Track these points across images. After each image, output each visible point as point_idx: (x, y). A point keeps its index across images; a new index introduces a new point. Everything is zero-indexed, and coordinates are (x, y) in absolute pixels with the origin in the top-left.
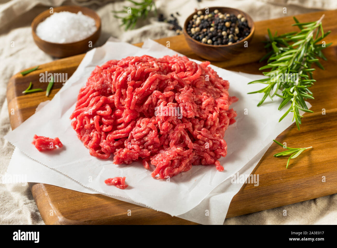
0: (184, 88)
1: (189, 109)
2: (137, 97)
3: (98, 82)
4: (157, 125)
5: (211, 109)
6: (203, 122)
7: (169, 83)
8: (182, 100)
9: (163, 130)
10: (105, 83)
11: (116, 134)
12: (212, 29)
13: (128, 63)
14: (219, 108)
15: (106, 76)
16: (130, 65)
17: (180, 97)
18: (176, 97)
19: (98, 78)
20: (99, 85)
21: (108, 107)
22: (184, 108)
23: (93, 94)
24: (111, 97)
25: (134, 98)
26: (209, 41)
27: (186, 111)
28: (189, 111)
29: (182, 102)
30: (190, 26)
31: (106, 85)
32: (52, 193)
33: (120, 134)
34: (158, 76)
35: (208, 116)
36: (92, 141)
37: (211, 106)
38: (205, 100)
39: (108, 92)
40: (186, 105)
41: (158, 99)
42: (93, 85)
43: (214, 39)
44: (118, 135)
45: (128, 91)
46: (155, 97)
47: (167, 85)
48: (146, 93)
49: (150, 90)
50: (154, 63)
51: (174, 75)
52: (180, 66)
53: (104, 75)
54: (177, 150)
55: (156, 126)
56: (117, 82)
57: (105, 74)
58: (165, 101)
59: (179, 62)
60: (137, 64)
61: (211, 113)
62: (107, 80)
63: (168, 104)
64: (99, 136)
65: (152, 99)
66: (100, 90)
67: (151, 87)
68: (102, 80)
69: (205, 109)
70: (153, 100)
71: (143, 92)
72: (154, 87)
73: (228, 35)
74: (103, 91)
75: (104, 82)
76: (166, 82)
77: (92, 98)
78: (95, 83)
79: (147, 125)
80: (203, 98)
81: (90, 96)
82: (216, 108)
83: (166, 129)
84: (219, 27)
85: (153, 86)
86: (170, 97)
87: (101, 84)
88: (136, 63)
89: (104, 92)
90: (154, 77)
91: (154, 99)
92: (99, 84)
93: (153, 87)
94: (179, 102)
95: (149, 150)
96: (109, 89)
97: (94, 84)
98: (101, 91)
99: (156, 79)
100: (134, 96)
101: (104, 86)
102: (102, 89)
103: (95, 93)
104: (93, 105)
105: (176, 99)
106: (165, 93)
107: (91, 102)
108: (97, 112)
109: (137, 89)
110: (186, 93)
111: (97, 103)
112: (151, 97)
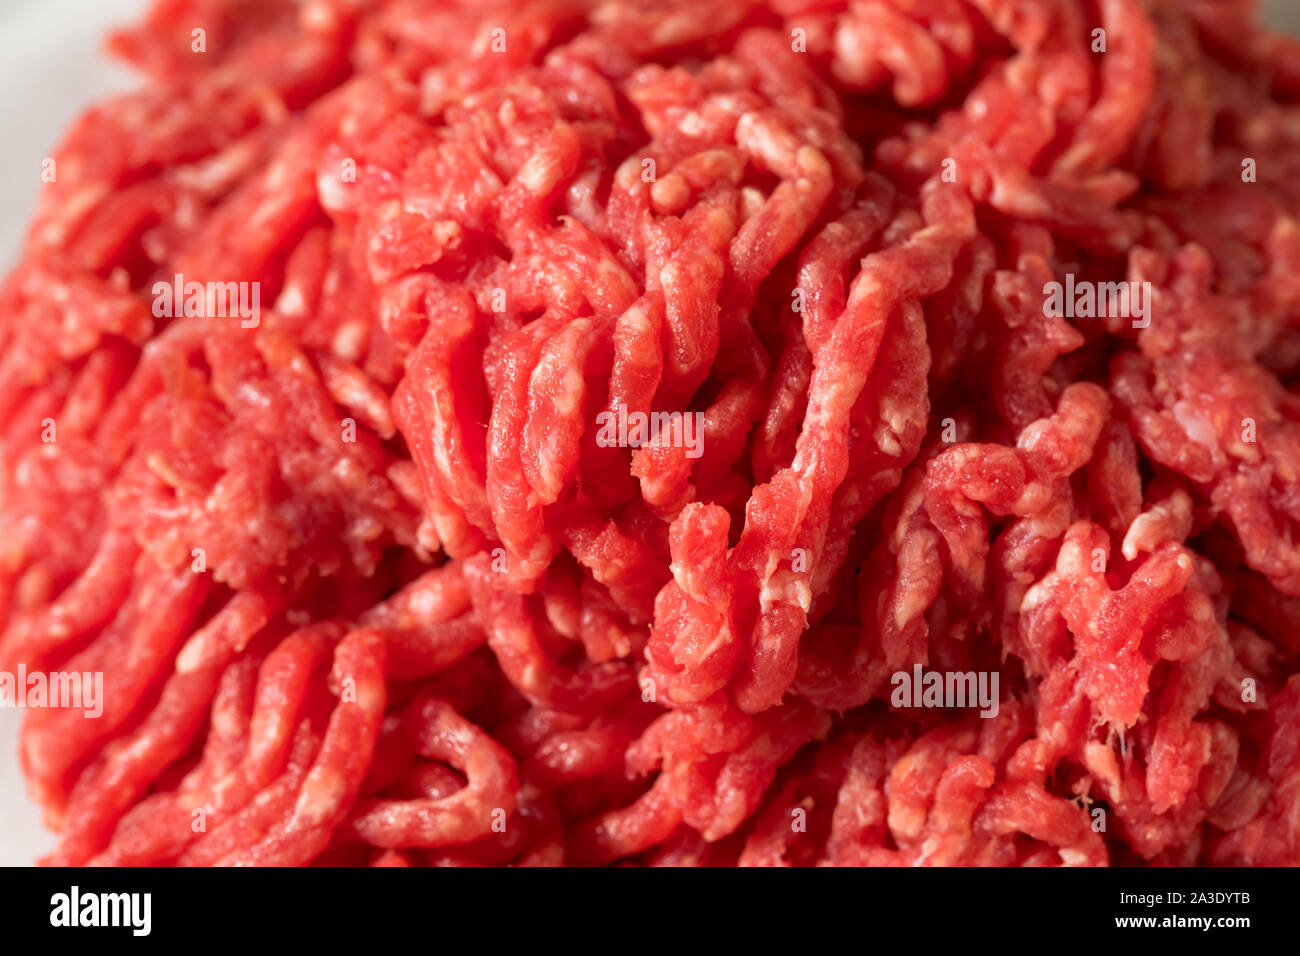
0: (1135, 280)
3: (220, 497)
4: (1082, 787)
7: (1014, 300)
9: (1169, 815)
10: (305, 478)
13: (489, 214)
15: (283, 407)
16: (518, 233)
18: (1149, 423)
19: (193, 444)
20: (253, 526)
21: (456, 737)
23: (221, 636)
24: (425, 601)
25: (777, 605)
29: (1233, 463)
31: (320, 497)
34: (899, 282)
39: (365, 563)
41: (997, 525)
42: (173, 534)
45: (692, 561)
46: (969, 511)
48: (855, 508)
49: (886, 460)
50: (729, 124)
51: (989, 188)
52: (925, 27)
53: (251, 393)
55: (1081, 804)
56: (504, 477)
57: (247, 377)
62: (313, 444)
63: (1129, 550)
65: (942, 547)
66: (272, 570)
67: (878, 422)
68: (251, 461)
70: (960, 554)
72: (915, 416)
74: (314, 570)
75: (287, 469)
76: (974, 294)
77: (214, 674)
78: (183, 510)
79: (979, 811)
81: (192, 657)
83: (1195, 797)
85: (899, 408)
86: (1100, 449)
87: (263, 508)
88: (581, 193)
89: (330, 578)
90: (867, 305)
91: (964, 536)
92: (243, 515)
93: (908, 414)
94: (1204, 471)
96: (364, 529)
97: (183, 521)
98: (290, 581)
99: (894, 323)
100: (766, 595)
101: (308, 521)
102: (293, 555)
103: (234, 622)
104: (279, 764)
105: (1160, 449)
106: (1032, 437)
107: (224, 721)
108: (360, 825)
109: (769, 503)
110: (1184, 327)
111: (320, 730)
112: (923, 521)
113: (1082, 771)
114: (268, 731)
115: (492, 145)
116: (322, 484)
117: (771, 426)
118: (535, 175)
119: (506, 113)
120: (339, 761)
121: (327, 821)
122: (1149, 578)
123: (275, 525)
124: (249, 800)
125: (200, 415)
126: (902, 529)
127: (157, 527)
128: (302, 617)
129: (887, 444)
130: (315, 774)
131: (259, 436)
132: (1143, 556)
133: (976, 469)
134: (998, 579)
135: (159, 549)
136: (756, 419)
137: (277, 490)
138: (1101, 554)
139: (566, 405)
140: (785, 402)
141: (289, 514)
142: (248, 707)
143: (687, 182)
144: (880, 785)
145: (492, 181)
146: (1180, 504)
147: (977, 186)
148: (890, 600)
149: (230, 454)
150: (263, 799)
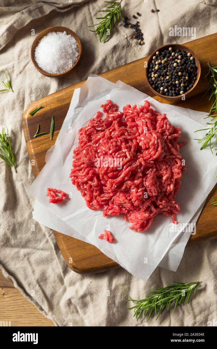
0: (149, 171)
1: (154, 192)
2: (116, 186)
3: (86, 159)
4: (131, 201)
5: (169, 182)
6: (163, 194)
7: (139, 172)
8: (148, 186)
9: (136, 204)
10: (92, 160)
11: (103, 197)
12: (167, 77)
13: (107, 152)
14: (174, 180)
15: (92, 155)
16: (108, 155)
17: (147, 182)
18: (144, 183)
21: (95, 179)
22: (150, 190)
25: (114, 186)
26: (166, 90)
27: (152, 192)
28: (153, 193)
29: (149, 187)
30: (150, 70)
32: (65, 241)
33: (106, 198)
35: (167, 189)
36: (87, 196)
37: (169, 180)
38: (165, 175)
40: (151, 189)
41: (131, 186)
43: (169, 88)
44: (104, 198)
46: (129, 185)
47: (137, 172)
48: (122, 182)
50: (126, 152)
51: (142, 162)
52: (145, 145)
54: (146, 215)
58: (136, 188)
59: (145, 141)
60: (115, 154)
61: (169, 185)
63: (138, 191)
64: (91, 196)
65: (127, 186)
68: (88, 158)
69: (165, 183)
70: (128, 187)
71: (120, 182)
72: (128, 178)
73: (180, 84)
76: (136, 170)
77: (83, 168)
80: (164, 173)
81: (82, 166)
82: (172, 180)
84: (174, 77)
86: (140, 184)
88: (113, 154)
94: (146, 187)
95: (126, 209)
97: (84, 158)
99: (128, 172)
100: (113, 185)
101: (91, 162)
102: (89, 164)
103: (85, 165)
104: (85, 176)
105: (144, 185)
106: (136, 181)
107: (83, 170)
108: (88, 182)
109: (116, 180)
110: (151, 175)
111: (87, 175)
112: (126, 184)
113: (131, 200)
114: (84, 174)
115: (110, 146)
116: (93, 161)
117: (119, 174)
118: (111, 152)
119: (112, 145)
120: (88, 178)
121: (86, 181)
122: (138, 194)
123: (89, 162)
124: (82, 176)
125: (87, 153)
126: (125, 184)
127: (82, 158)
128: (90, 167)
129: (125, 179)
130: (86, 178)
131: (90, 156)
132: (139, 192)
133: (130, 183)
134: (130, 188)
135: (82, 159)
136: (118, 174)
137: (90, 160)
138: (137, 191)
139: (105, 169)
140: (120, 174)
141: (90, 162)
142: (84, 170)
143: (120, 156)
144: (120, 194)
145: (108, 150)
146: (144, 188)
147: (141, 162)
148: (122, 187)
149: (88, 156)
150: (83, 177)
